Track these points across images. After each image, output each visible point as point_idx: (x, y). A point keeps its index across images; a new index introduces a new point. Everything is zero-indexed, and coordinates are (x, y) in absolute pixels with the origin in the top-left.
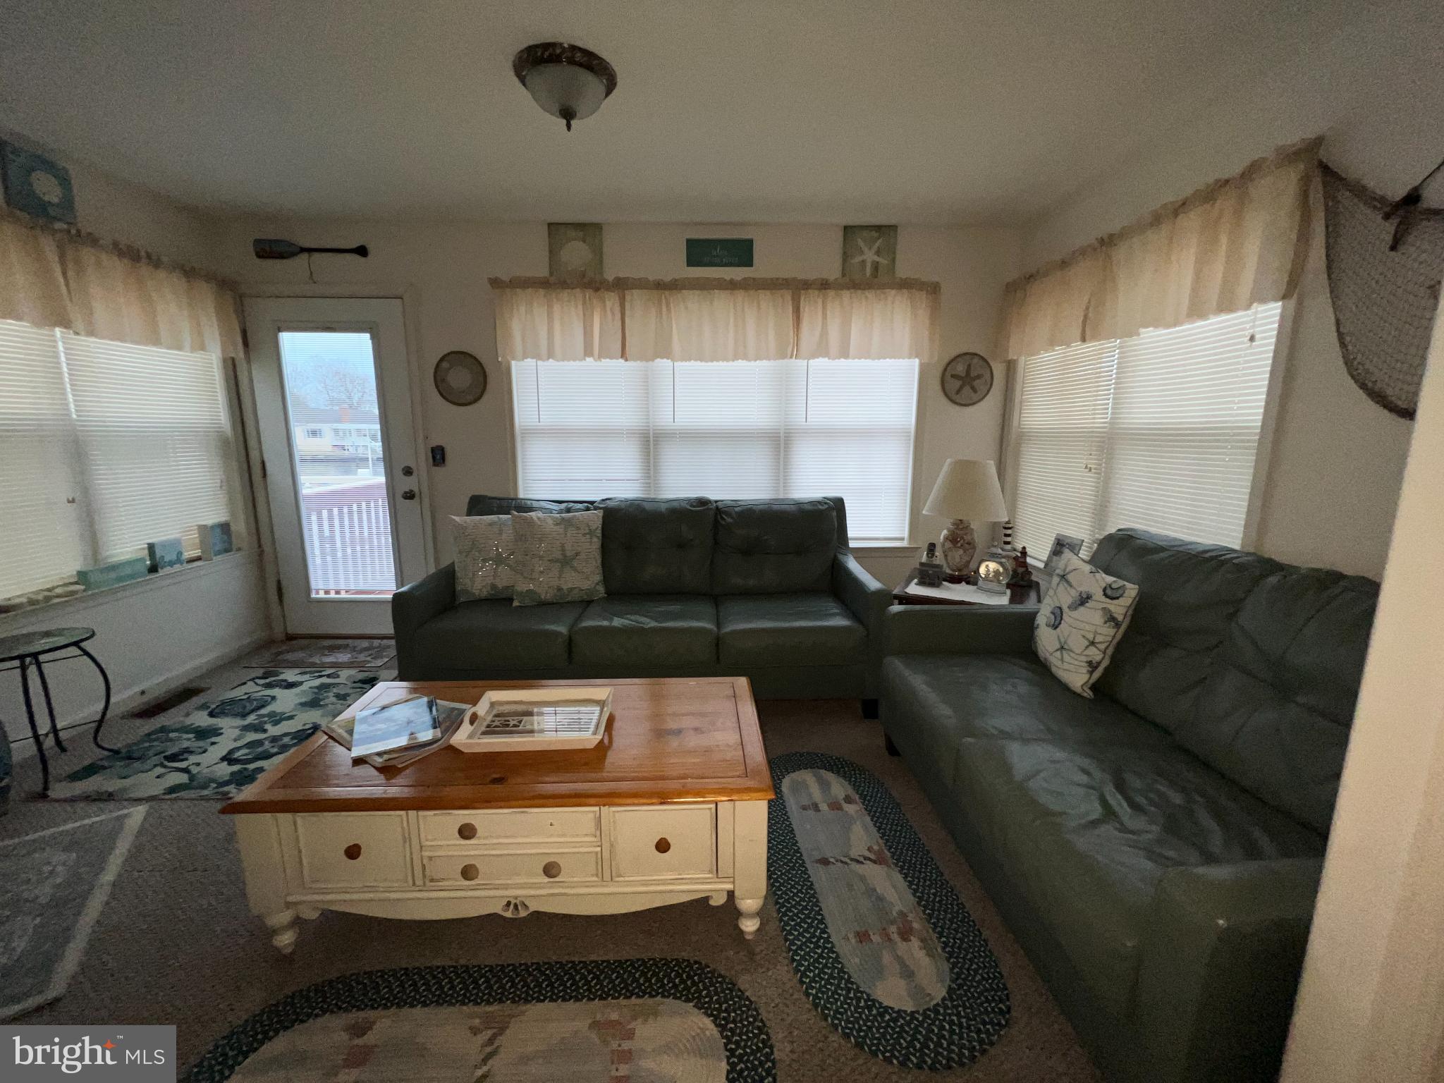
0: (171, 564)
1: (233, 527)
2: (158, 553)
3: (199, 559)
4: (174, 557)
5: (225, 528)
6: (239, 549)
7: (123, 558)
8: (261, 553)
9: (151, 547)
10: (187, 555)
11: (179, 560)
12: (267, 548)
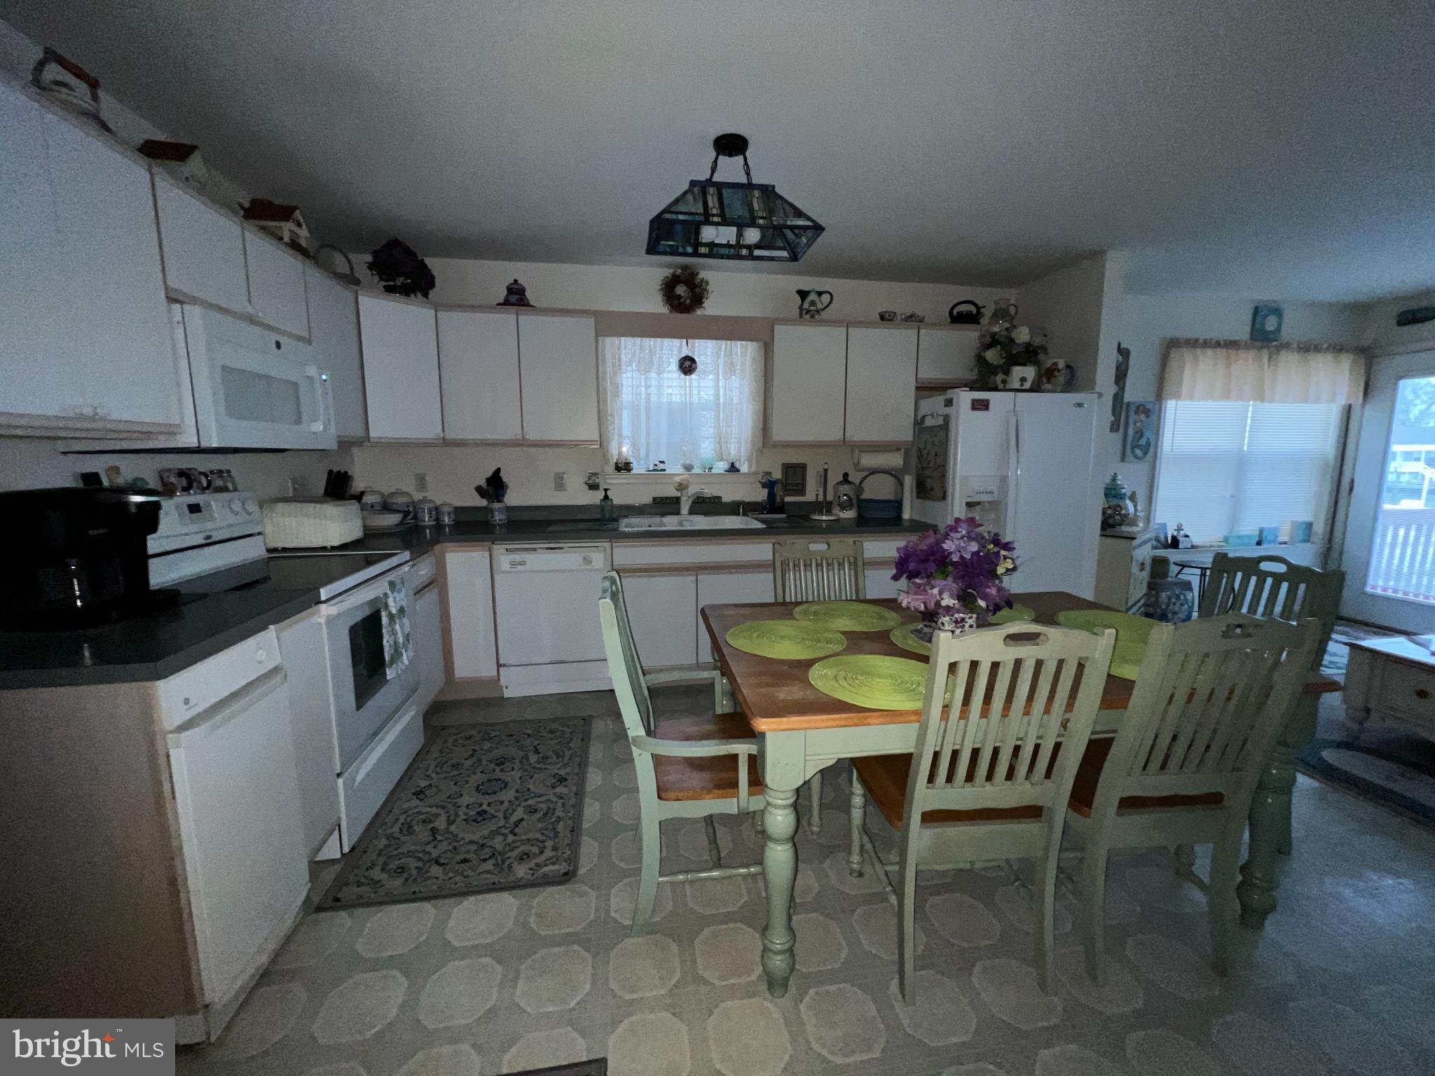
0: (1270, 542)
1: (1315, 527)
2: (1265, 534)
3: (1285, 543)
4: (1272, 539)
5: (1309, 526)
6: (1313, 543)
7: (1246, 533)
8: (1329, 549)
9: (1261, 531)
10: (1281, 539)
11: (1274, 541)
12: (1336, 546)
